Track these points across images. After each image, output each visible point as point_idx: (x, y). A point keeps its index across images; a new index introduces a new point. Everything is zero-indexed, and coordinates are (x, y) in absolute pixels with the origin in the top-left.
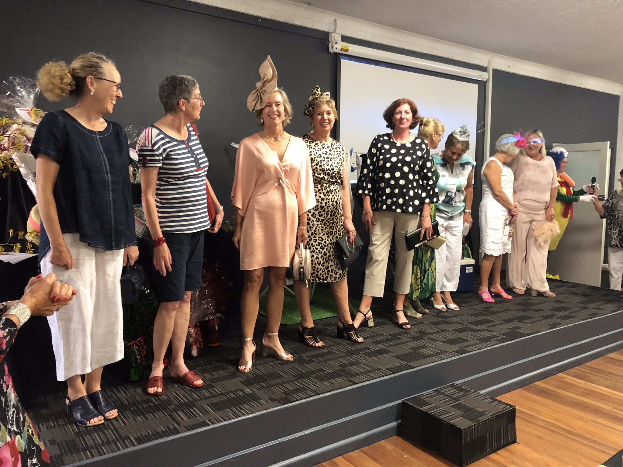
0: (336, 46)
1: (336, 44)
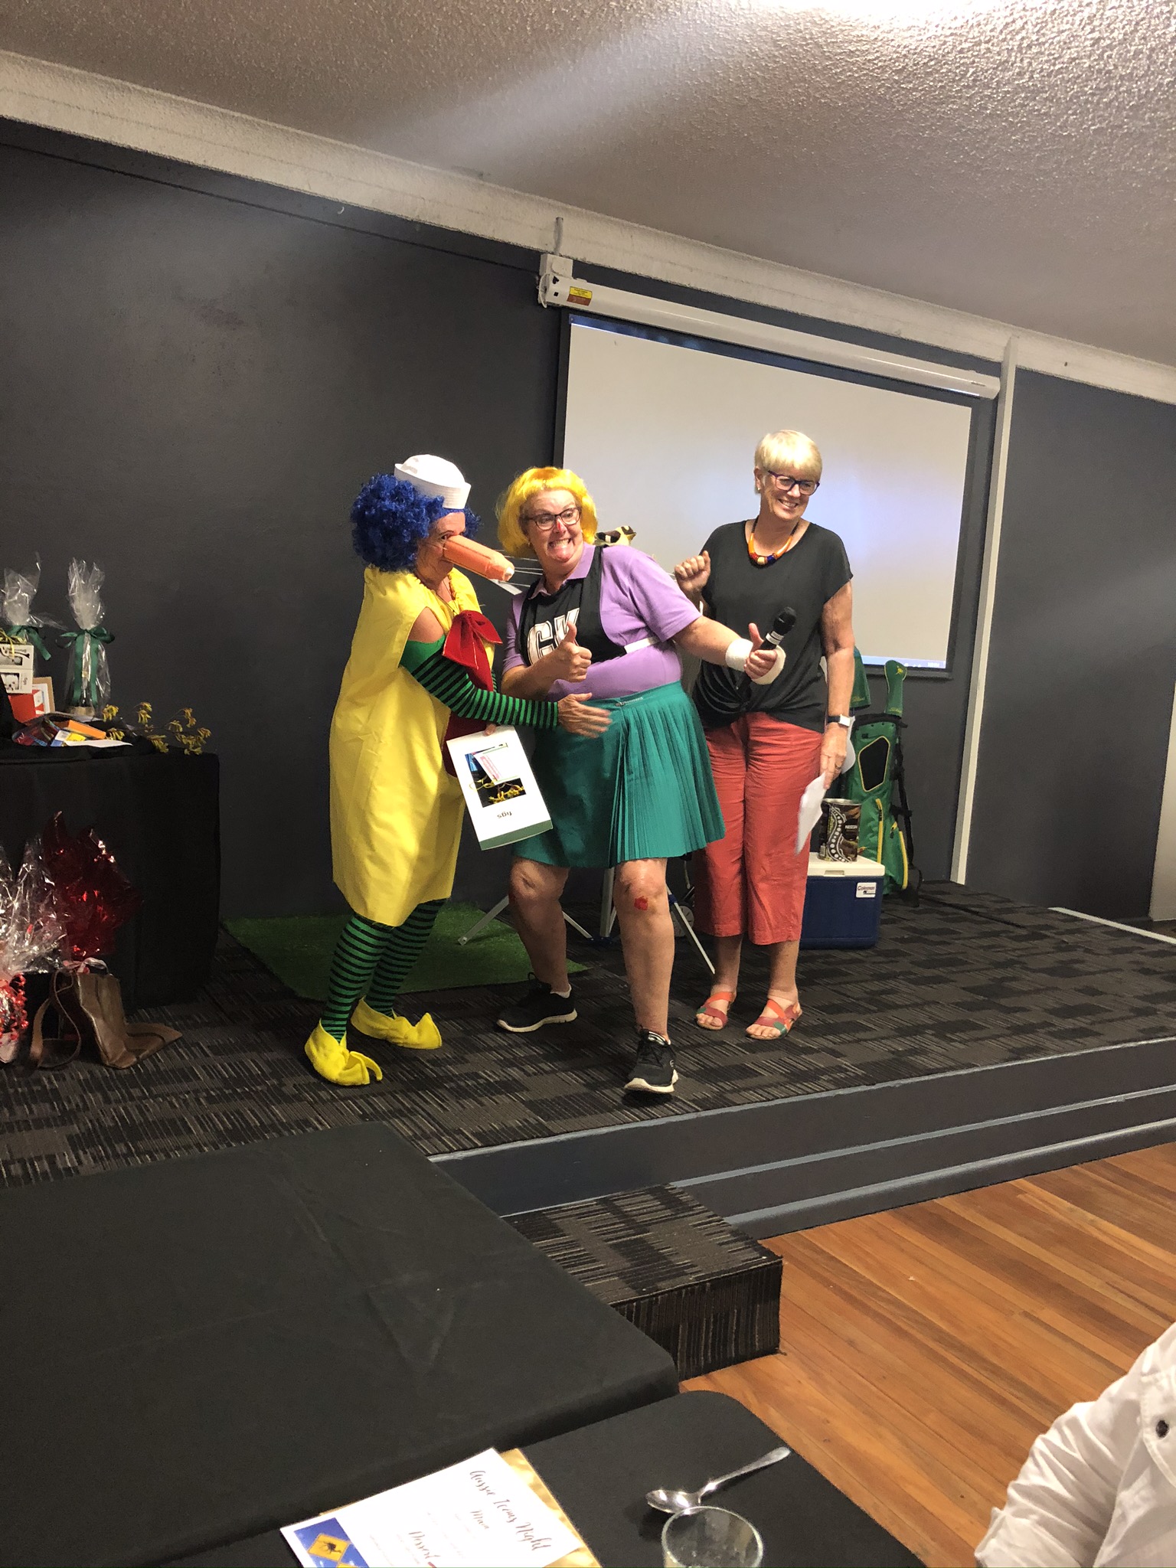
0: (553, 288)
1: (554, 283)
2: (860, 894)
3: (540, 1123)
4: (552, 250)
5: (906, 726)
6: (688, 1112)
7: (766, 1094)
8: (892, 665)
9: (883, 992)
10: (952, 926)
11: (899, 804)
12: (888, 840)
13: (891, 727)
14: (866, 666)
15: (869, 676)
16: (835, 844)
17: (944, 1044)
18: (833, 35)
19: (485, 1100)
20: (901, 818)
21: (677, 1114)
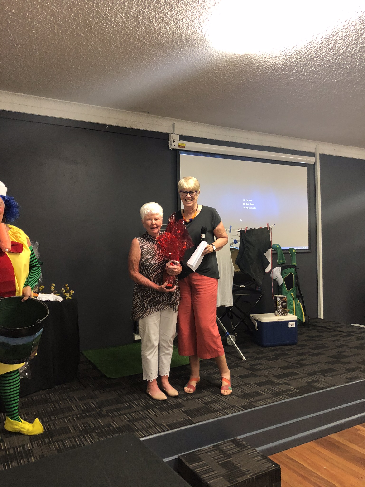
1: (174, 142)
2: (290, 326)
3: (189, 419)
4: (172, 132)
5: (298, 269)
6: (240, 411)
7: (266, 402)
8: (291, 249)
9: (302, 360)
10: (321, 334)
11: (299, 294)
12: (297, 307)
13: (293, 269)
14: (283, 250)
15: (284, 253)
16: (280, 310)
17: (324, 377)
18: (252, 61)
19: (170, 412)
20: (300, 299)
21: (236, 412)
